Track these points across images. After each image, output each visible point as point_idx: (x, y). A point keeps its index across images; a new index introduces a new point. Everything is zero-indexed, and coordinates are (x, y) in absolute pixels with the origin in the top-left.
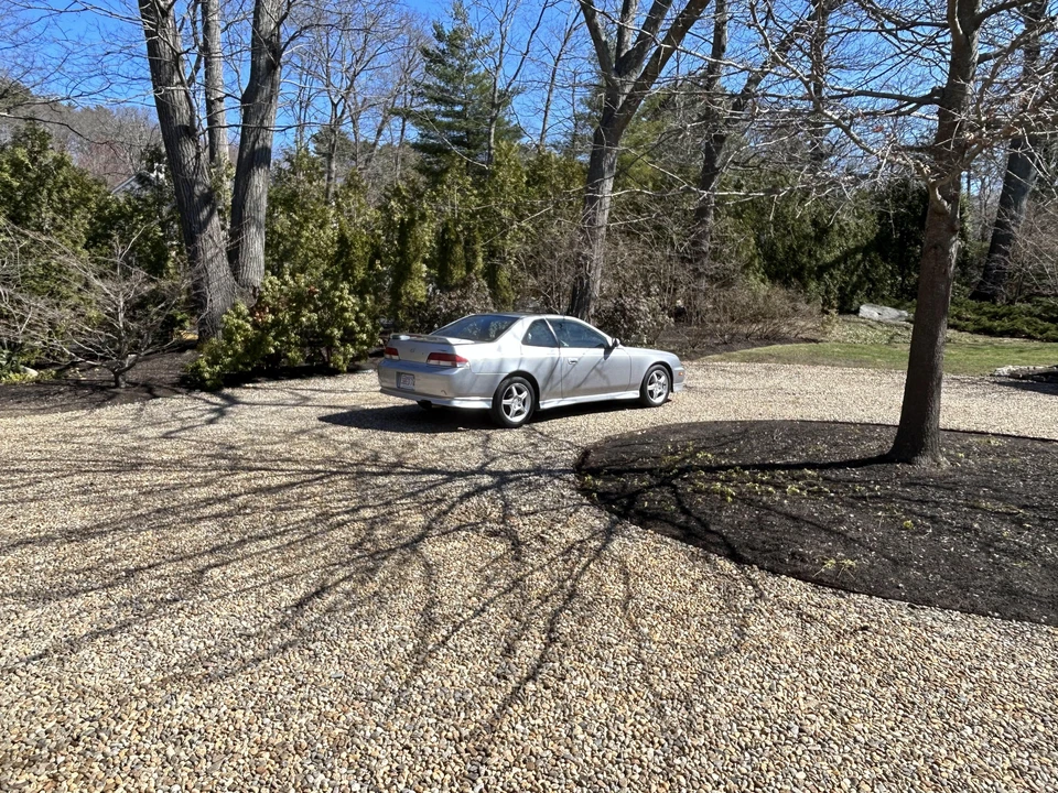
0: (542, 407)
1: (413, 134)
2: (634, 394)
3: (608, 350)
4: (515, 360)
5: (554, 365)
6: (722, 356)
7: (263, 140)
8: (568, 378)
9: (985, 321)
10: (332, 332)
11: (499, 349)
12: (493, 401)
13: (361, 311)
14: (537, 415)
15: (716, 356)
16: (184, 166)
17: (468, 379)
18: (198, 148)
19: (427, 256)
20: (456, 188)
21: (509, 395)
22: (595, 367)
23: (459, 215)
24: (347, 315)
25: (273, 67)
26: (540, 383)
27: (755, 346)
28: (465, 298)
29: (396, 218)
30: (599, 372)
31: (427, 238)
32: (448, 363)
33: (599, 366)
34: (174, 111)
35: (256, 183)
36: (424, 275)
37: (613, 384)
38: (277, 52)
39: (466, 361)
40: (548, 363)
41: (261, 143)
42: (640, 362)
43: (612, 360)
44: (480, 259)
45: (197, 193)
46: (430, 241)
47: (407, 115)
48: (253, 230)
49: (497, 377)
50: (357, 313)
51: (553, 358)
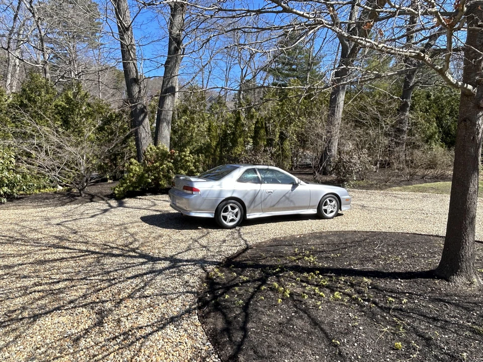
0: (248, 217)
2: (313, 211)
3: (295, 185)
4: (230, 191)
5: (256, 195)
6: (401, 188)
7: (171, 83)
8: (266, 201)
11: (220, 185)
12: (215, 213)
13: (196, 162)
14: (244, 222)
15: (397, 188)
16: (134, 96)
17: (199, 201)
18: (140, 88)
21: (226, 210)
22: (284, 195)
25: (177, 50)
26: (246, 204)
27: (426, 182)
30: (288, 198)
32: (190, 192)
33: (287, 195)
34: (130, 72)
35: (167, 103)
37: (297, 205)
38: (179, 43)
39: (199, 191)
40: (251, 193)
41: (170, 84)
42: (317, 193)
43: (297, 192)
45: (139, 108)
48: (165, 124)
49: (216, 200)
50: (194, 163)
51: (255, 190)
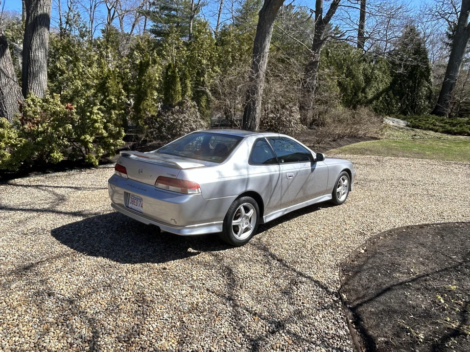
0: (265, 220)
1: (150, 24)
2: (328, 197)
3: (314, 163)
9: (448, 127)
10: (85, 138)
12: (223, 225)
13: (108, 122)
19: (157, 86)
20: (174, 46)
21: (238, 215)
23: (176, 62)
24: (97, 125)
26: (264, 198)
28: (182, 113)
29: (138, 62)
31: (157, 75)
32: (178, 189)
36: (155, 97)
39: (198, 187)
42: (334, 169)
43: (317, 172)
44: (189, 89)
46: (159, 77)
47: (147, 14)
50: (105, 124)
